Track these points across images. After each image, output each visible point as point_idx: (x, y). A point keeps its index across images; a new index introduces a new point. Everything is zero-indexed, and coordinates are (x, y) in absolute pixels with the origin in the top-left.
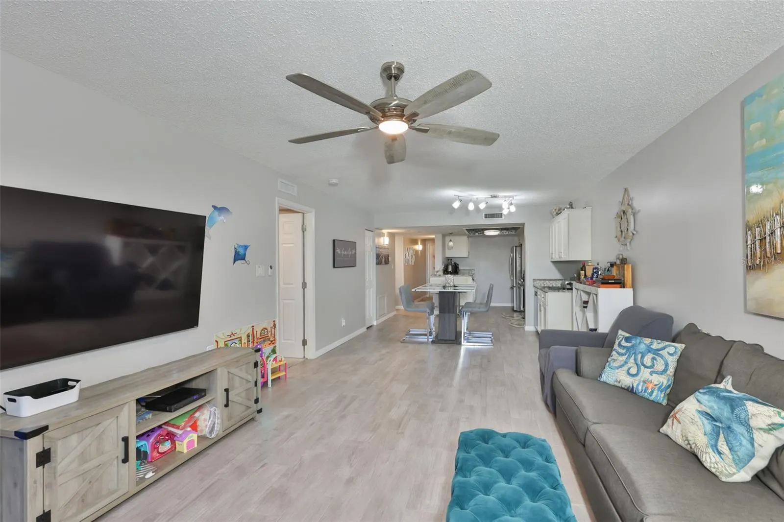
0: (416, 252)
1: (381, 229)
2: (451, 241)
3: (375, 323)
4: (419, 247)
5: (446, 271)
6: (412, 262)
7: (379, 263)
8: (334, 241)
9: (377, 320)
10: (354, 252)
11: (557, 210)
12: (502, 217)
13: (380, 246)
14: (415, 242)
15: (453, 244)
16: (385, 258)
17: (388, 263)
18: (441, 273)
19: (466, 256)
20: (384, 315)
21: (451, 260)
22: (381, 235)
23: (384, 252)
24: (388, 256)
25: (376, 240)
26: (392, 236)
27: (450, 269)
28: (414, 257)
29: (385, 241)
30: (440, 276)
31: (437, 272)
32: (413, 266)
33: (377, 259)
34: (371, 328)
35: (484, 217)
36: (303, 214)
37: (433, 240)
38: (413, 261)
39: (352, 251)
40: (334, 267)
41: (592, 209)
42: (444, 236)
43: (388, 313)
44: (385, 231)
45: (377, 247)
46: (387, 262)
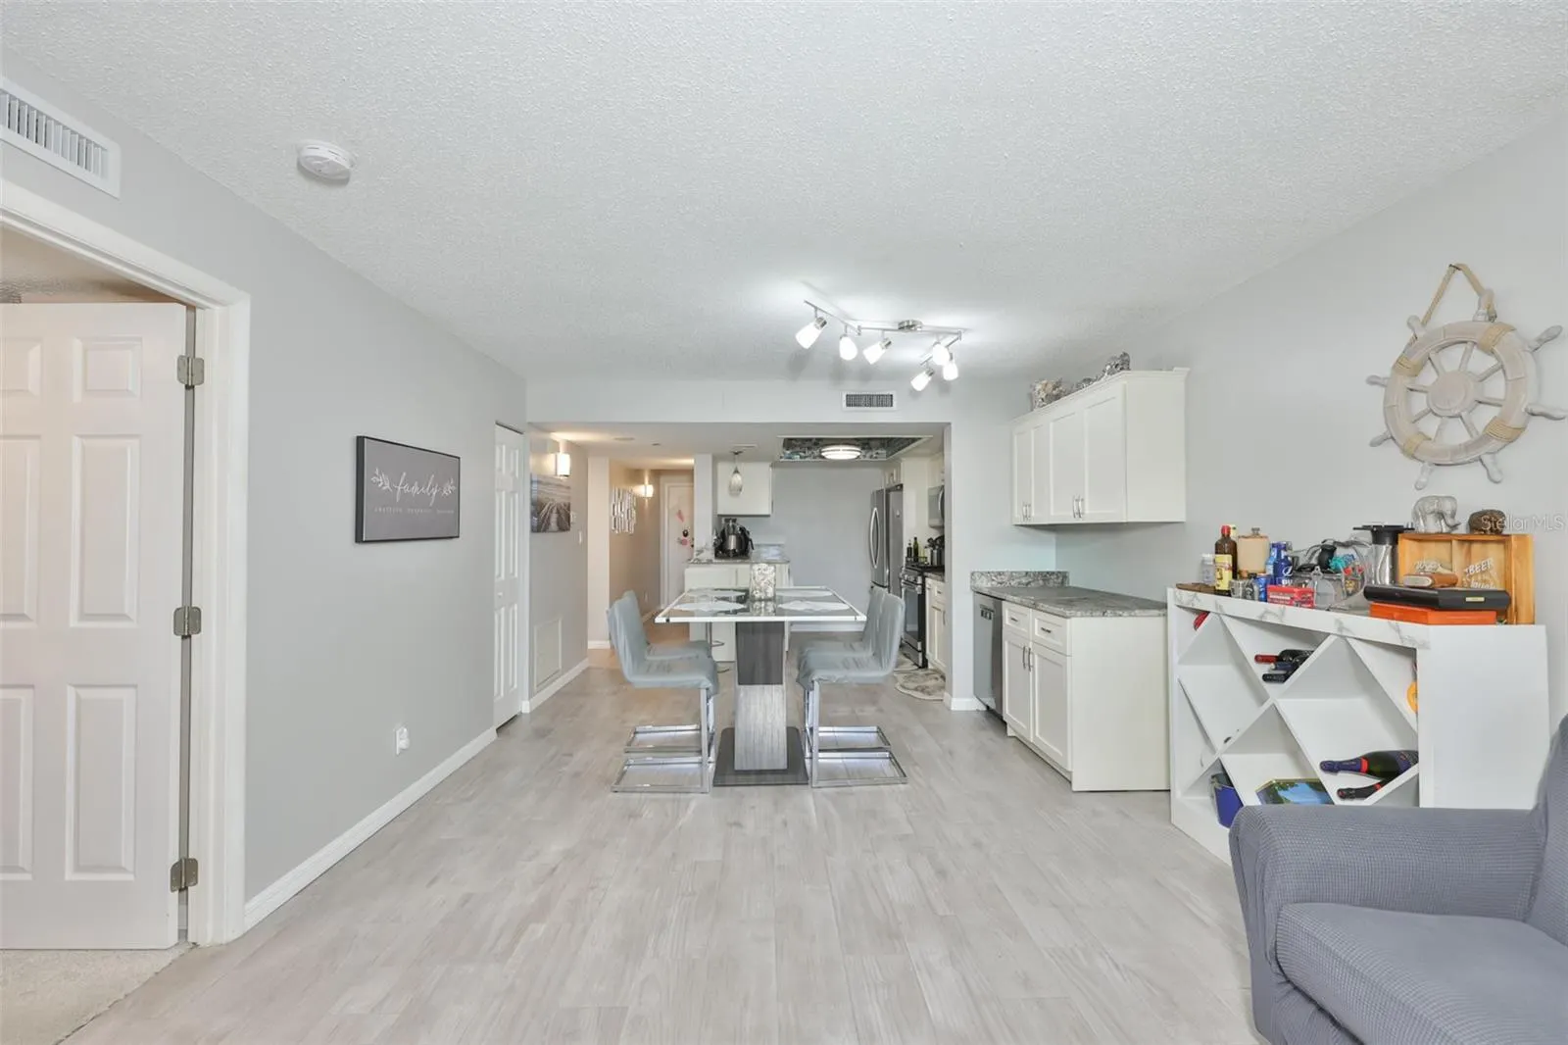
0: (640, 501)
1: (549, 431)
2: (736, 472)
3: (525, 707)
4: (646, 490)
5: (721, 551)
6: (629, 527)
7: (540, 526)
8: (360, 441)
9: (531, 695)
10: (449, 489)
11: (1050, 386)
12: (892, 405)
13: (545, 477)
14: (635, 476)
15: (743, 478)
16: (558, 512)
17: (568, 529)
18: (709, 554)
19: (767, 513)
20: (556, 674)
21: (734, 521)
22: (545, 448)
23: (558, 498)
24: (569, 509)
25: (532, 461)
26: (577, 451)
27: (732, 543)
28: (634, 512)
29: (561, 464)
30: (709, 562)
31: (700, 552)
32: (631, 535)
33: (533, 514)
34: (510, 728)
35: (844, 404)
36: (191, 308)
37: (688, 473)
38: (633, 523)
39: (441, 487)
40: (359, 538)
41: (1189, 373)
42: (716, 459)
43: (566, 668)
44: (561, 437)
45: (535, 479)
46: (564, 525)
